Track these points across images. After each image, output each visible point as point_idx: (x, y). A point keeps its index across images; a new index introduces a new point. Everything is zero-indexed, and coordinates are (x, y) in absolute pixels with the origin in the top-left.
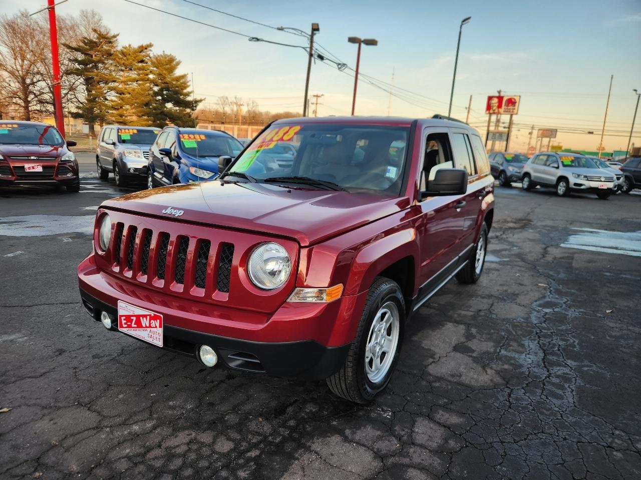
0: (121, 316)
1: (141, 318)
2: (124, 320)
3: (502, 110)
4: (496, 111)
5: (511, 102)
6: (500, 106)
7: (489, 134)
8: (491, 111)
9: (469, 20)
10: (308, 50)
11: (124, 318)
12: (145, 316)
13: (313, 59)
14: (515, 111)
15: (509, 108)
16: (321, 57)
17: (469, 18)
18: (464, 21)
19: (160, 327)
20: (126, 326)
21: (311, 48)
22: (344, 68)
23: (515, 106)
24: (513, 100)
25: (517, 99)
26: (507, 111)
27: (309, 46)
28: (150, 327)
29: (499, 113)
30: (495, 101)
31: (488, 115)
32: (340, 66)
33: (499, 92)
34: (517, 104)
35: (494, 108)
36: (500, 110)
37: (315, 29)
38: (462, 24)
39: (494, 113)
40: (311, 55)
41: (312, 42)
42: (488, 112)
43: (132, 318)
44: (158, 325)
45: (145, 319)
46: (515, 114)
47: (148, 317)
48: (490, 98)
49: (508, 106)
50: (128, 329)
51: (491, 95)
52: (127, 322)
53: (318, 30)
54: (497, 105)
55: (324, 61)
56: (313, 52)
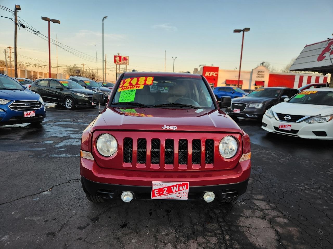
0: (154, 191)
1: (172, 188)
2: (157, 192)
3: (122, 63)
4: (119, 63)
5: (125, 59)
6: (120, 61)
7: (117, 74)
8: (117, 63)
9: (106, 18)
10: (14, 20)
11: (157, 190)
12: (176, 186)
13: (17, 26)
14: (128, 63)
15: (125, 62)
16: (23, 26)
17: (106, 17)
18: (104, 18)
19: (187, 188)
20: (158, 195)
21: (16, 19)
22: (38, 33)
23: (127, 61)
24: (126, 58)
25: (128, 58)
26: (124, 63)
27: (14, 18)
28: (179, 190)
29: (120, 64)
30: (118, 58)
31: (116, 65)
32: (35, 32)
33: (119, 54)
34: (128, 60)
35: (118, 61)
36: (121, 62)
37: (18, 8)
38: (103, 19)
39: (118, 64)
40: (16, 24)
41: (16, 16)
42: (115, 63)
43: (164, 189)
44: (185, 188)
45: (175, 187)
46: (128, 65)
47: (178, 186)
48: (115, 57)
49: (124, 61)
50: (159, 196)
51: (116, 55)
52: (159, 192)
53: (20, 9)
54: (119, 60)
55: (25, 28)
56: (17, 22)
